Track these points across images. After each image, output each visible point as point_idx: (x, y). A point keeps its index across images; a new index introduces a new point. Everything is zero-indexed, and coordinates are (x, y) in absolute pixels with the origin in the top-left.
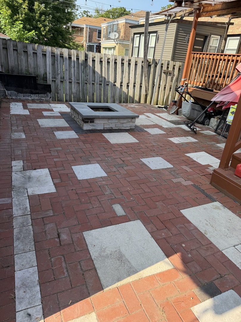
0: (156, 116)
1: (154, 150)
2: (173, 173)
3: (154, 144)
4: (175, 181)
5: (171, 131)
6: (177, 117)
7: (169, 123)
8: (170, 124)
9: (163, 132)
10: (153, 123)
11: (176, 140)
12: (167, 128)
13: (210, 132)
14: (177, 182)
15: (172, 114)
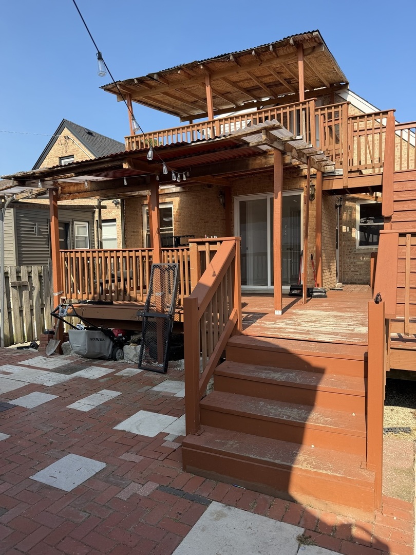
0: (23, 368)
1: (51, 443)
2: (111, 479)
3: (46, 429)
4: (124, 495)
5: (66, 390)
6: (64, 359)
7: (54, 375)
8: (57, 377)
9: (52, 397)
10: (22, 385)
11: (83, 405)
12: (55, 386)
13: (131, 371)
14: (129, 496)
15: (52, 355)
